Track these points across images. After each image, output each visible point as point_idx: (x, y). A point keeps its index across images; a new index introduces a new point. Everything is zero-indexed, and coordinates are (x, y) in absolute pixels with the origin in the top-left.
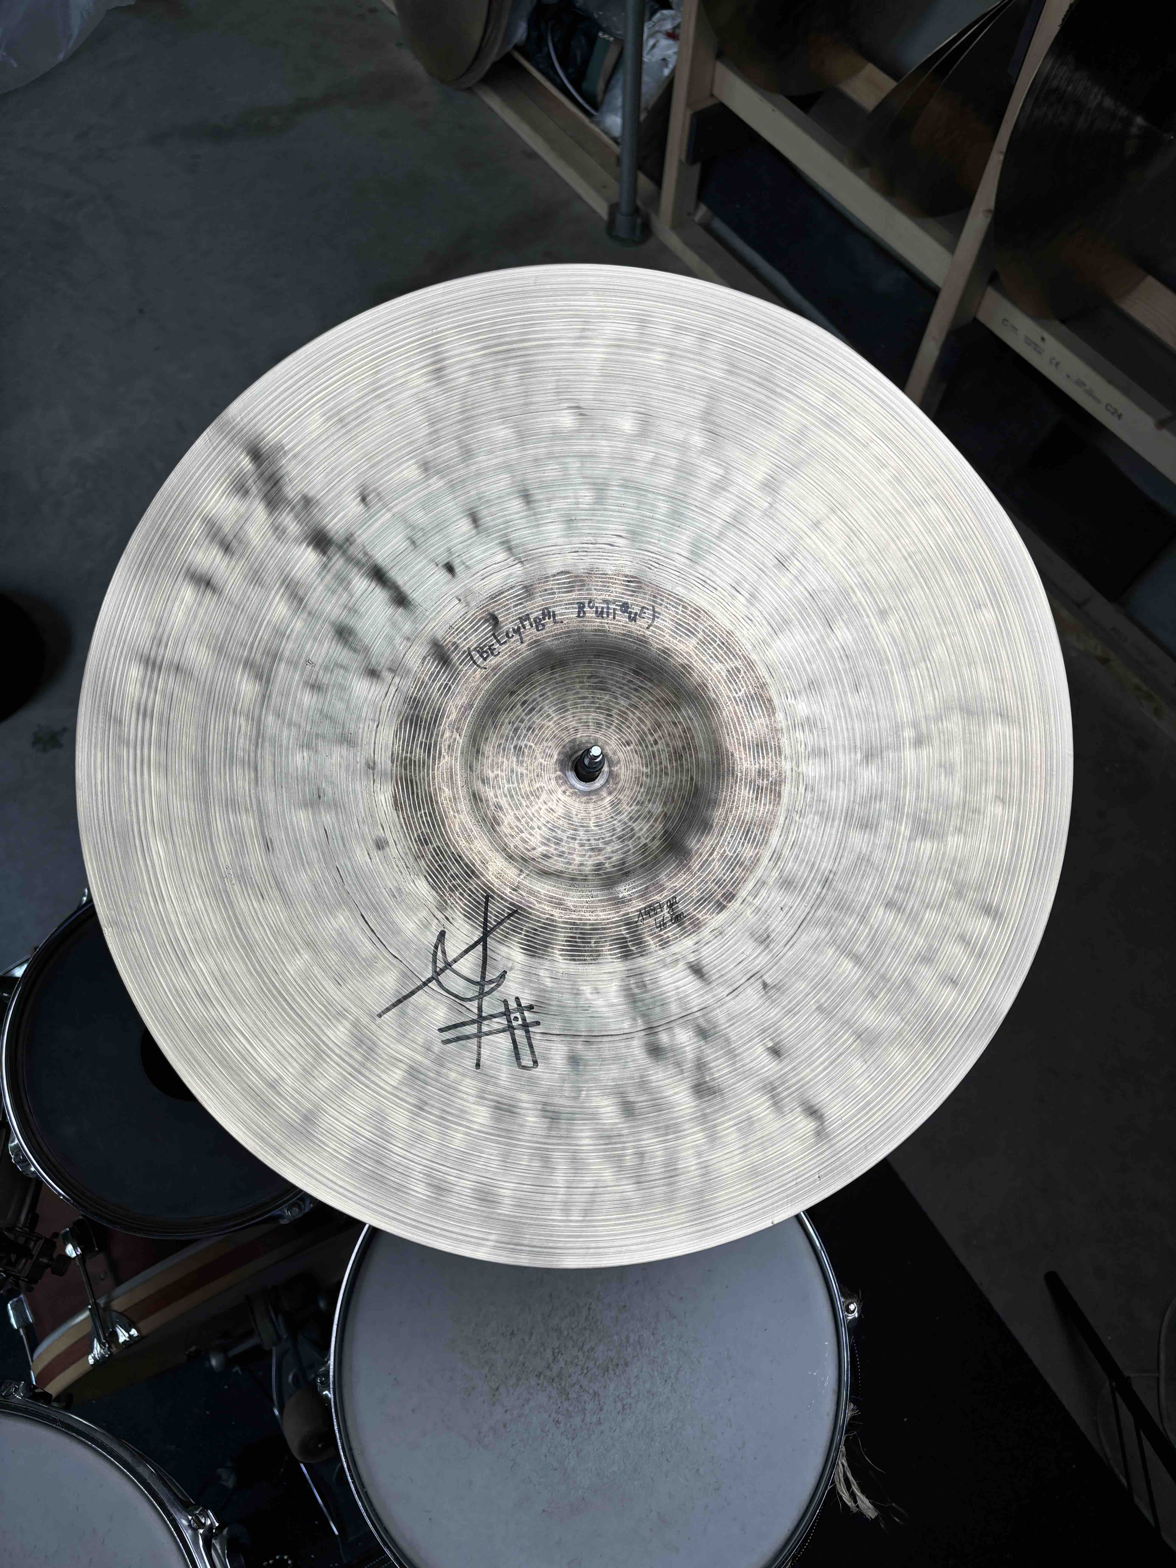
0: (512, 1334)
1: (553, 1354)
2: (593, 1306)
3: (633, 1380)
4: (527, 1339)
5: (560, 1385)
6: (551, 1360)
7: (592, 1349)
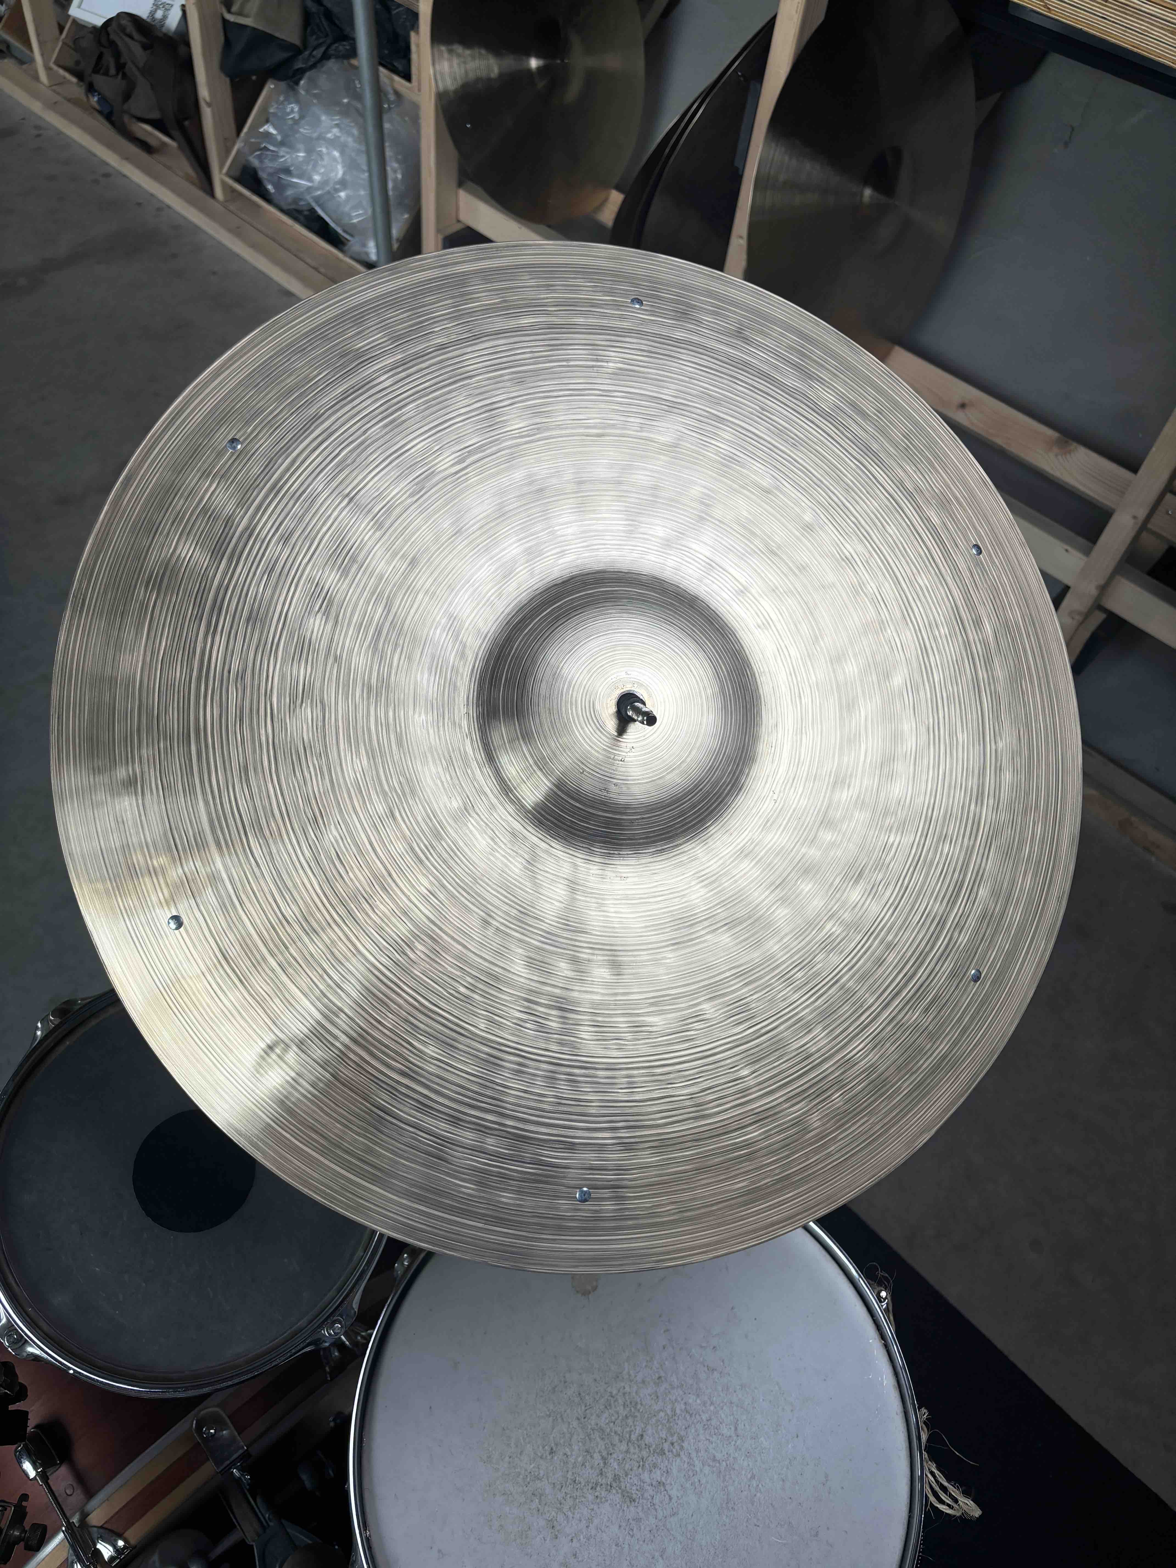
0: (552, 1452)
1: (603, 1458)
2: (627, 1389)
3: (694, 1455)
4: (569, 1453)
5: (620, 1488)
6: (602, 1465)
7: (642, 1436)
